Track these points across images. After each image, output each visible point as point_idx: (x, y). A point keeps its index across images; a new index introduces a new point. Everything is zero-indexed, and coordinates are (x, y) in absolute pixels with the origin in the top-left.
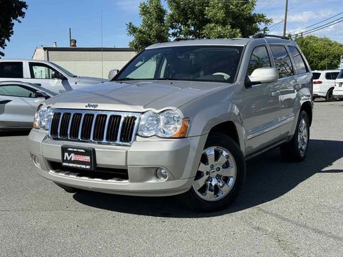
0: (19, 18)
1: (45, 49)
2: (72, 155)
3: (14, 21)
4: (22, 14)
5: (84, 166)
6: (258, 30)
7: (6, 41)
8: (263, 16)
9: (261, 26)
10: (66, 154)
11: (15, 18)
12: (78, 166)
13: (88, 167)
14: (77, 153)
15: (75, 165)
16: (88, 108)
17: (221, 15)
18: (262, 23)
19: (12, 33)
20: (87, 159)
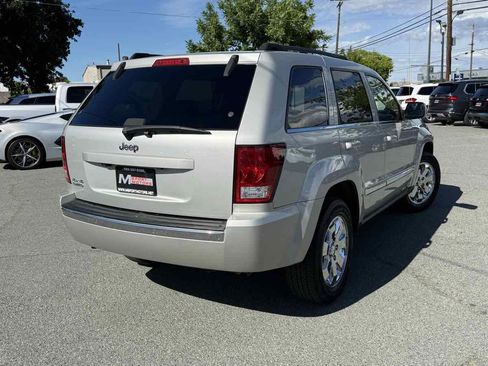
0: (75, 37)
1: (98, 67)
3: (70, 40)
4: (78, 33)
6: (317, 47)
7: (63, 60)
8: (322, 33)
9: (320, 43)
11: (71, 36)
17: (281, 33)
18: (321, 40)
19: (69, 52)
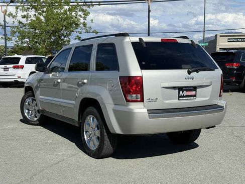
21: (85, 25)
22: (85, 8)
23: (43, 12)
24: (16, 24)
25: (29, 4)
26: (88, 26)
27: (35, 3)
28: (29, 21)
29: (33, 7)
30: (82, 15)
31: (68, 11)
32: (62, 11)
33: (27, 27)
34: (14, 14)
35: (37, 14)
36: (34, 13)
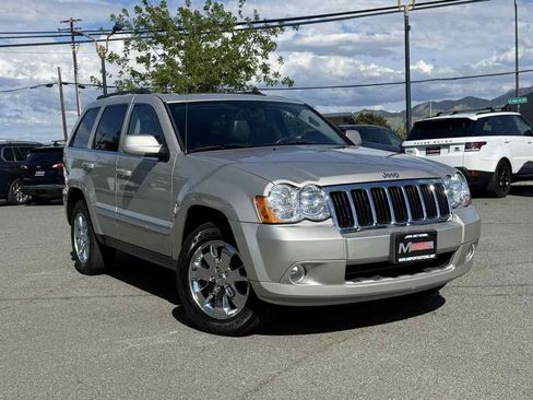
2: (409, 244)
5: (427, 257)
10: (402, 245)
12: (419, 258)
13: (432, 256)
14: (415, 241)
15: (415, 258)
16: (387, 179)
20: (430, 245)
21: (265, 69)
22: (264, 35)
23: (180, 47)
24: (127, 76)
25: (152, 34)
26: (272, 72)
27: (163, 31)
28: (151, 70)
29: (159, 40)
30: (260, 50)
31: (231, 43)
32: (219, 45)
33: (149, 81)
34: (122, 55)
35: (167, 53)
36: (161, 52)
